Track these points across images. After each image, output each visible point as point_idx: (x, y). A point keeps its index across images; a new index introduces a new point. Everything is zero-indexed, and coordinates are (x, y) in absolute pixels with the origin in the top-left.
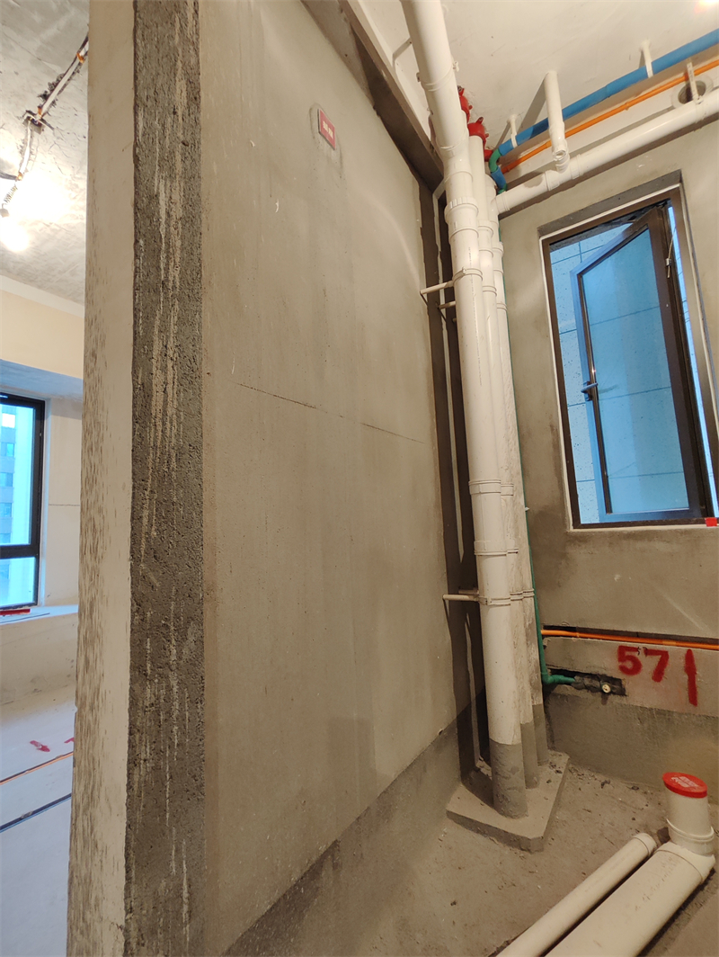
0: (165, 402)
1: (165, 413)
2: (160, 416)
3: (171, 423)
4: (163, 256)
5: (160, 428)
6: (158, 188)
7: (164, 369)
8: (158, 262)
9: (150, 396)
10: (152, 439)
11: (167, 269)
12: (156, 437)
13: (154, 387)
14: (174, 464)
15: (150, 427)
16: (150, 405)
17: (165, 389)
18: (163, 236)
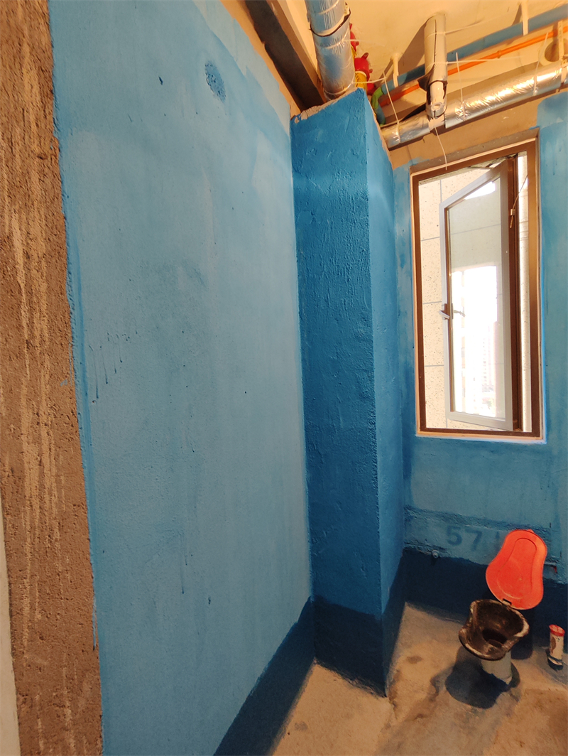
0: (42, 475)
1: (42, 486)
2: (36, 493)
3: (50, 494)
4: (24, 310)
5: (36, 507)
6: (10, 226)
7: (37, 441)
8: (19, 320)
9: (22, 478)
10: (28, 523)
11: (31, 325)
12: (33, 519)
13: (26, 465)
14: (57, 534)
15: (25, 512)
16: (23, 487)
17: (40, 461)
18: (22, 286)
